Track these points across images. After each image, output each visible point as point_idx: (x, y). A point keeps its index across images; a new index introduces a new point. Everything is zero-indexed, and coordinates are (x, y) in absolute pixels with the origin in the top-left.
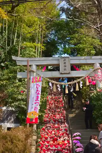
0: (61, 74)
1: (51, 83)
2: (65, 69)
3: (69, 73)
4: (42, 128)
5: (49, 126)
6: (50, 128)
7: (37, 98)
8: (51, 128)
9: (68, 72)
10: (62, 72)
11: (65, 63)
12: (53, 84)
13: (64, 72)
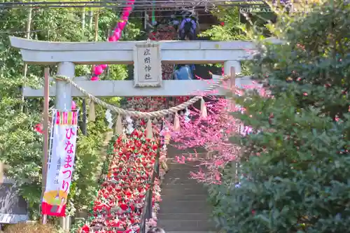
0: (138, 87)
1: (111, 112)
2: (147, 76)
3: (158, 86)
4: (82, 226)
5: (101, 221)
6: (101, 225)
7: (68, 162)
8: (104, 225)
9: (155, 84)
10: (140, 84)
11: (147, 60)
12: (114, 114)
13: (144, 84)
